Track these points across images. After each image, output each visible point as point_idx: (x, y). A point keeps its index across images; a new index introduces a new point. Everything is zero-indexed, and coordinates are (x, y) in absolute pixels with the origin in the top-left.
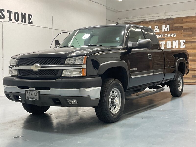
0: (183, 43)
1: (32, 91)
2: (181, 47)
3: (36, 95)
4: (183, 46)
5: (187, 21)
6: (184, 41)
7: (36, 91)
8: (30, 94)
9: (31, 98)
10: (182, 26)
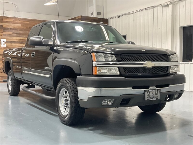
0: (4, 42)
1: (153, 90)
2: (2, 46)
3: (157, 94)
4: (4, 45)
5: (7, 21)
6: (5, 40)
7: (158, 89)
8: (151, 94)
9: (152, 98)
10: (2, 25)
